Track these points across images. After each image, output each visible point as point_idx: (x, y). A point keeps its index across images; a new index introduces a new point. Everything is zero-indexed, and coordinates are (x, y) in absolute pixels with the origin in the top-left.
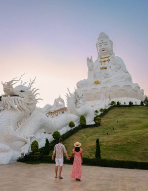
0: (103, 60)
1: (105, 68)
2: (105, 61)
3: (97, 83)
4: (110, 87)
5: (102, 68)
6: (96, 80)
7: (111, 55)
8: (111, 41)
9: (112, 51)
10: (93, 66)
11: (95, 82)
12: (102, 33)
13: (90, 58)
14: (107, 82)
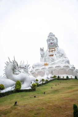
0: (51, 50)
1: (52, 55)
2: (52, 51)
3: (46, 65)
4: (54, 67)
5: (50, 56)
6: (45, 63)
7: (56, 47)
8: (56, 38)
9: (57, 45)
10: (44, 54)
11: (45, 64)
12: (51, 33)
13: (42, 48)
14: (53, 64)
